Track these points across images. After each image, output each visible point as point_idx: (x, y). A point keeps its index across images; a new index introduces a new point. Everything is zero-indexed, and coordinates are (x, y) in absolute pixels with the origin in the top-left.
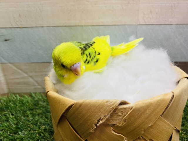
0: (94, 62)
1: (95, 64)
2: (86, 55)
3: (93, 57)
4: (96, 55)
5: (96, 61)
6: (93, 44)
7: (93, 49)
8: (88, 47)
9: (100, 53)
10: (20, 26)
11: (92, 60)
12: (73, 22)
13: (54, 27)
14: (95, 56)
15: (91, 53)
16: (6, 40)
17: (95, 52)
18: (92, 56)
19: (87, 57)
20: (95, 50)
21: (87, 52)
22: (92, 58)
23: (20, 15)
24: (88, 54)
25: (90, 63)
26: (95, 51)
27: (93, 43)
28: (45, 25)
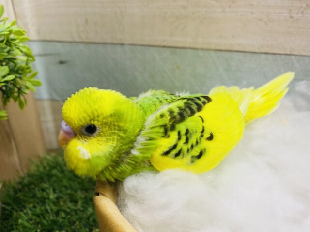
0: (193, 157)
1: (192, 162)
2: (179, 134)
3: (194, 143)
4: (203, 139)
5: (197, 154)
6: (204, 103)
7: (201, 120)
8: (189, 112)
9: (214, 135)
10: (85, 40)
11: (188, 150)
12: (179, 40)
13: (144, 48)
14: (198, 141)
15: (191, 132)
16: (61, 63)
17: (203, 131)
18: (193, 141)
19: (179, 138)
20: (205, 124)
21: (182, 127)
22: (189, 146)
23: (87, 21)
24: (183, 132)
25: (181, 156)
26: (203, 127)
27: (206, 101)
28: (127, 42)
